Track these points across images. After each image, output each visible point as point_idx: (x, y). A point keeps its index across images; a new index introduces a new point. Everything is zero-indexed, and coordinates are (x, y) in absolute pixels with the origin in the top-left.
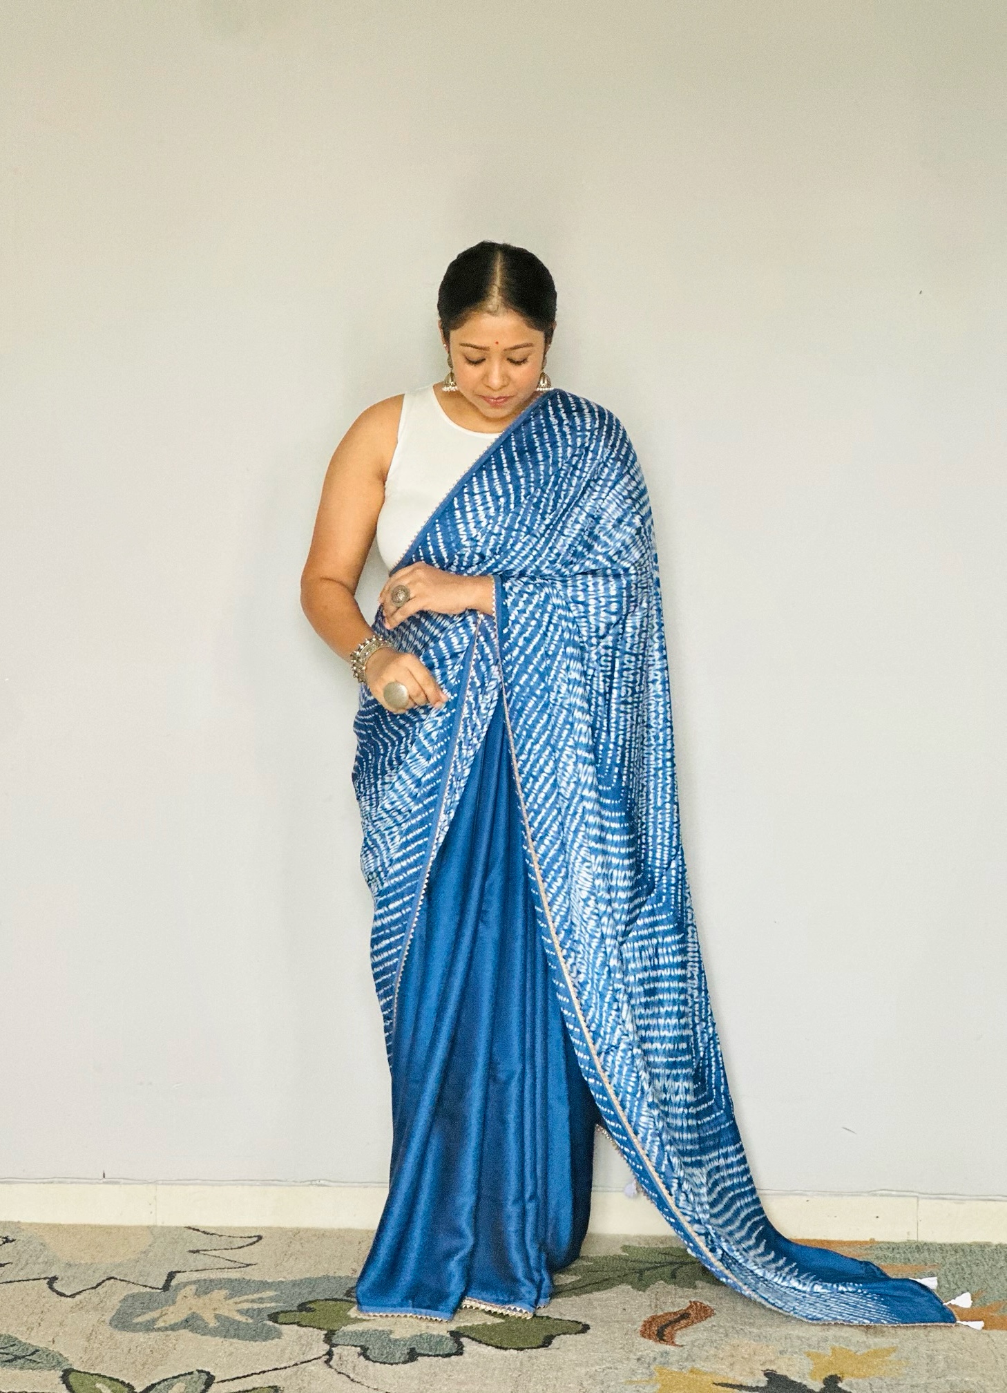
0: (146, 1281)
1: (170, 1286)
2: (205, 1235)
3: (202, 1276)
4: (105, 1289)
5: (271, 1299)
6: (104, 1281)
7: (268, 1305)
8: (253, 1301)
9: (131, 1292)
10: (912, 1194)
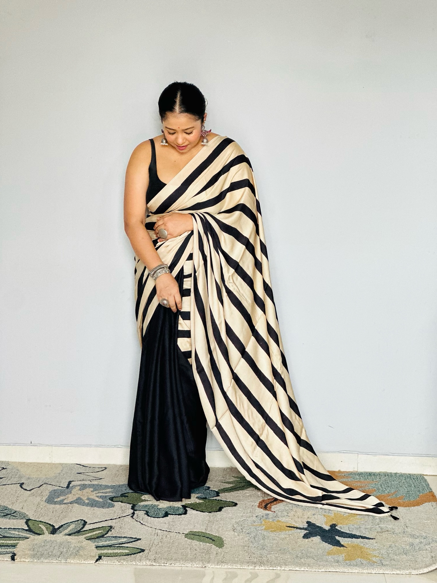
0: (60, 485)
1: (69, 486)
2: (84, 467)
3: (83, 483)
4: (43, 488)
5: (110, 492)
6: (43, 485)
7: (109, 494)
8: (103, 493)
9: (53, 489)
10: (355, 452)
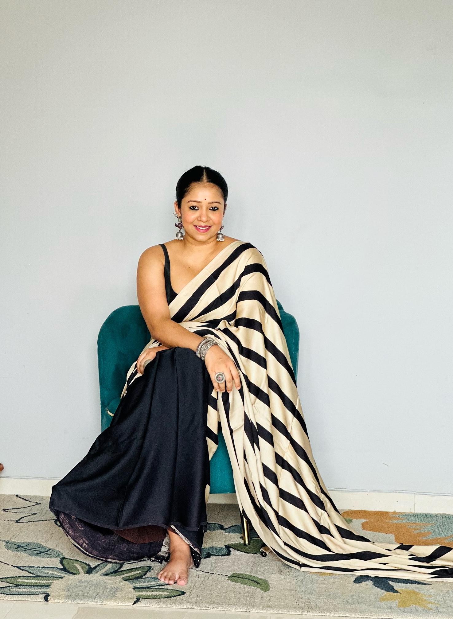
10: (413, 492)
